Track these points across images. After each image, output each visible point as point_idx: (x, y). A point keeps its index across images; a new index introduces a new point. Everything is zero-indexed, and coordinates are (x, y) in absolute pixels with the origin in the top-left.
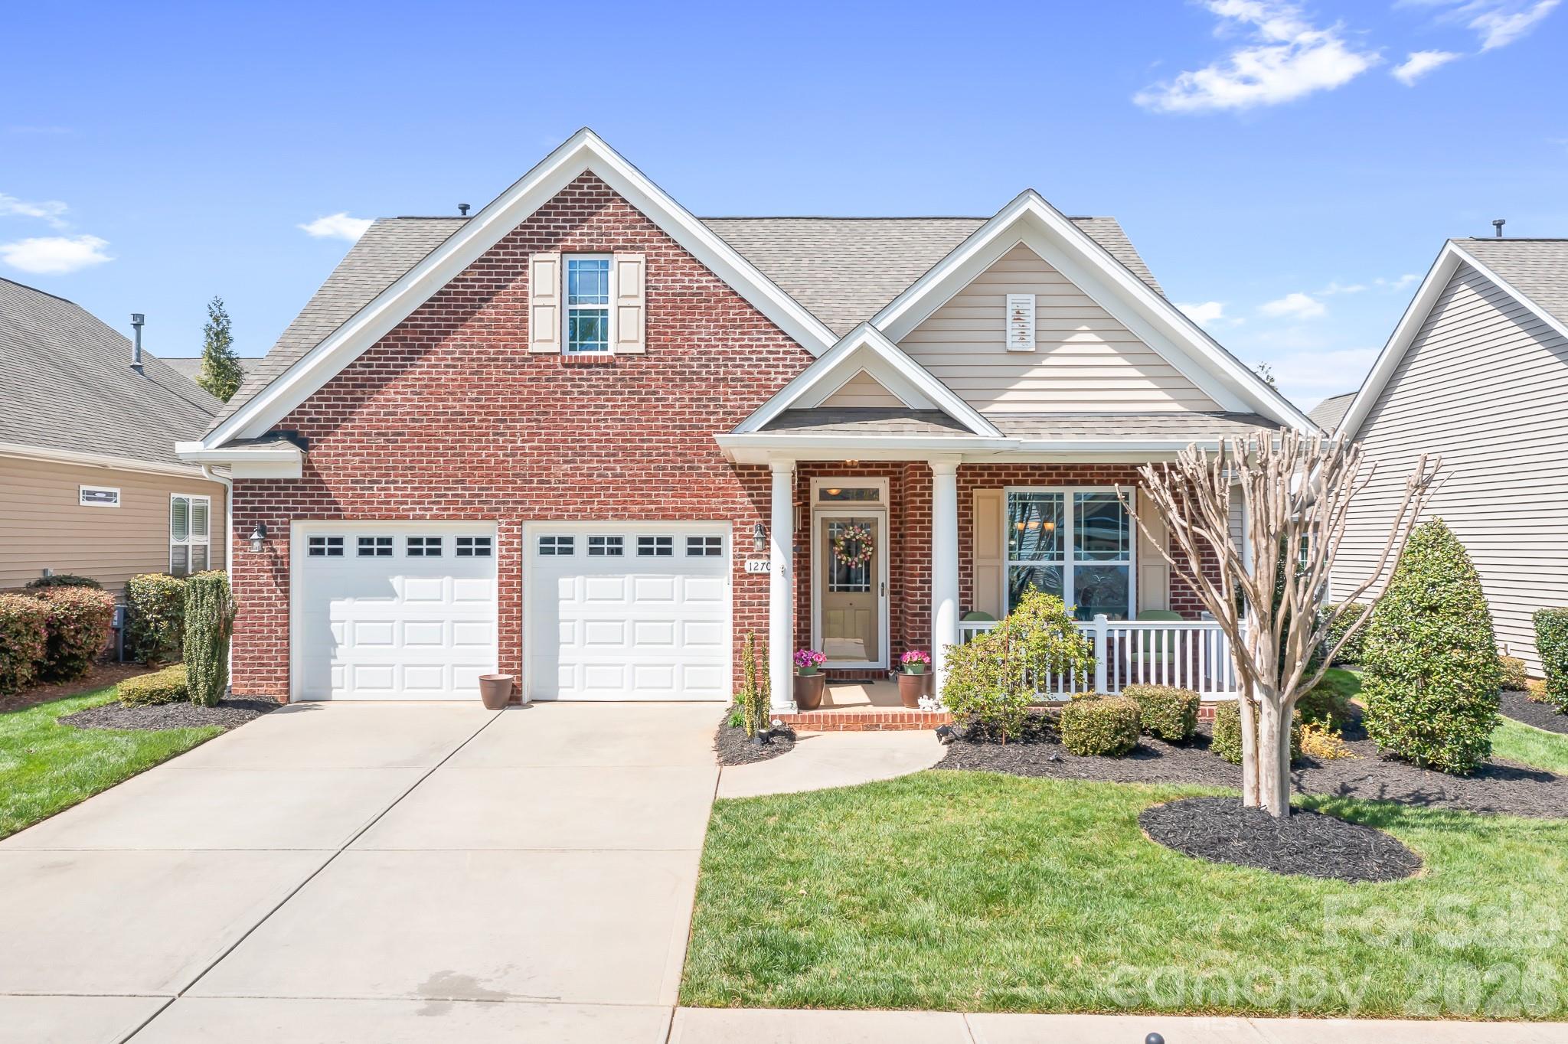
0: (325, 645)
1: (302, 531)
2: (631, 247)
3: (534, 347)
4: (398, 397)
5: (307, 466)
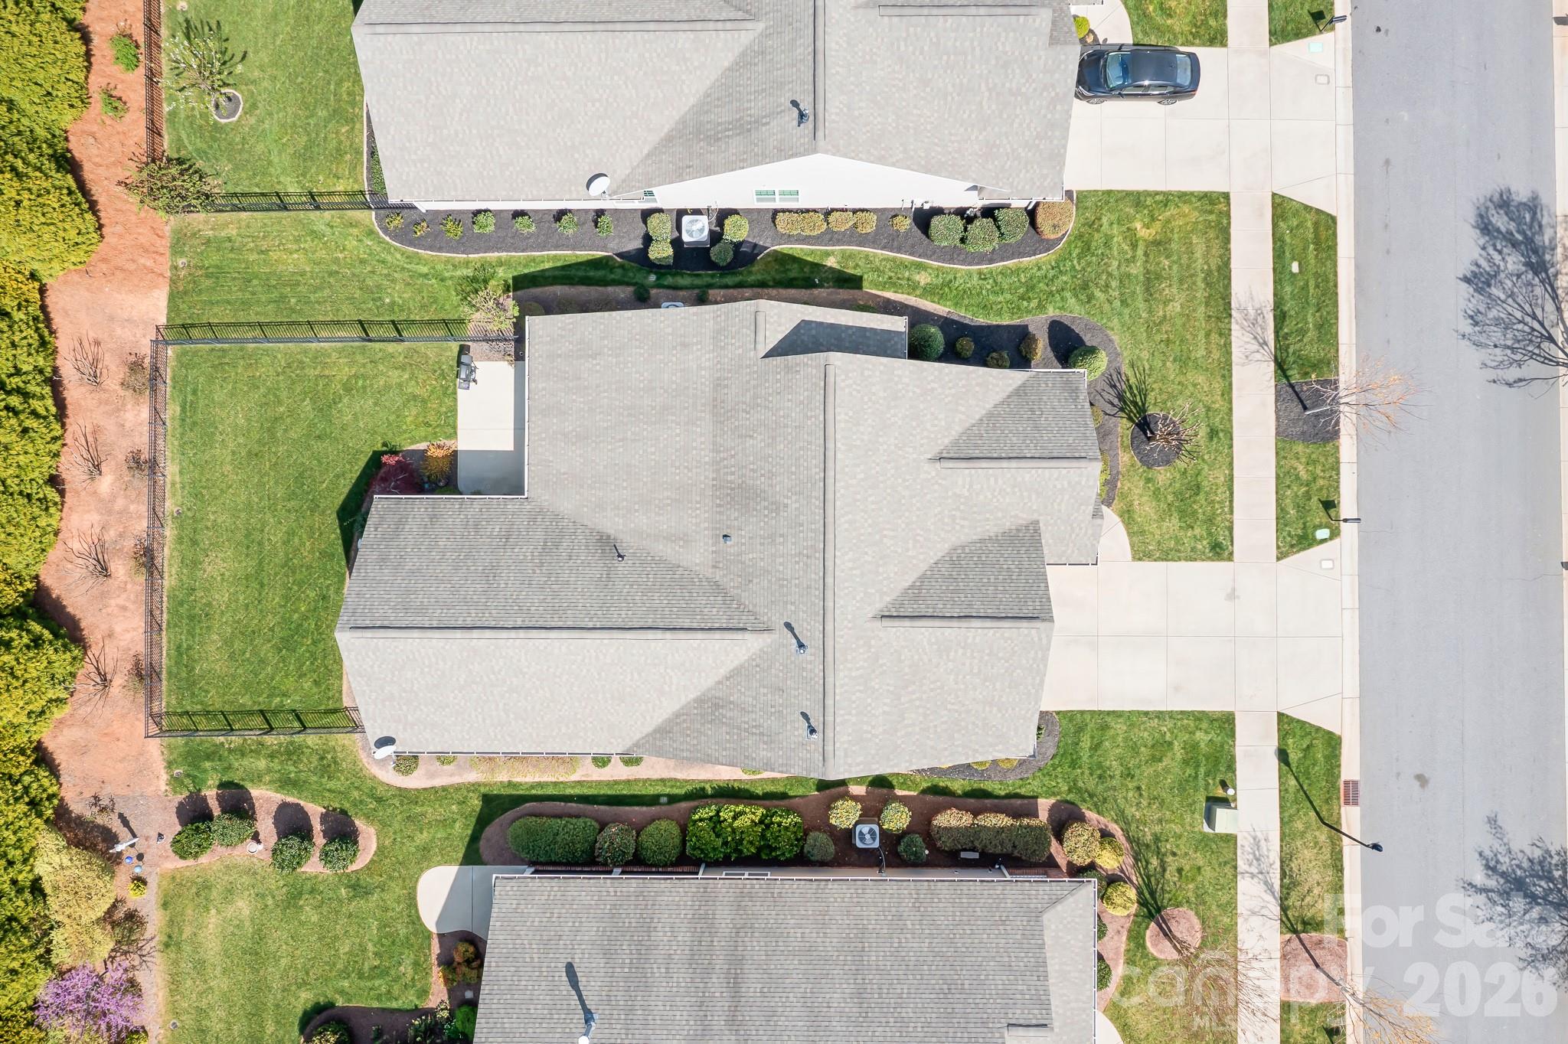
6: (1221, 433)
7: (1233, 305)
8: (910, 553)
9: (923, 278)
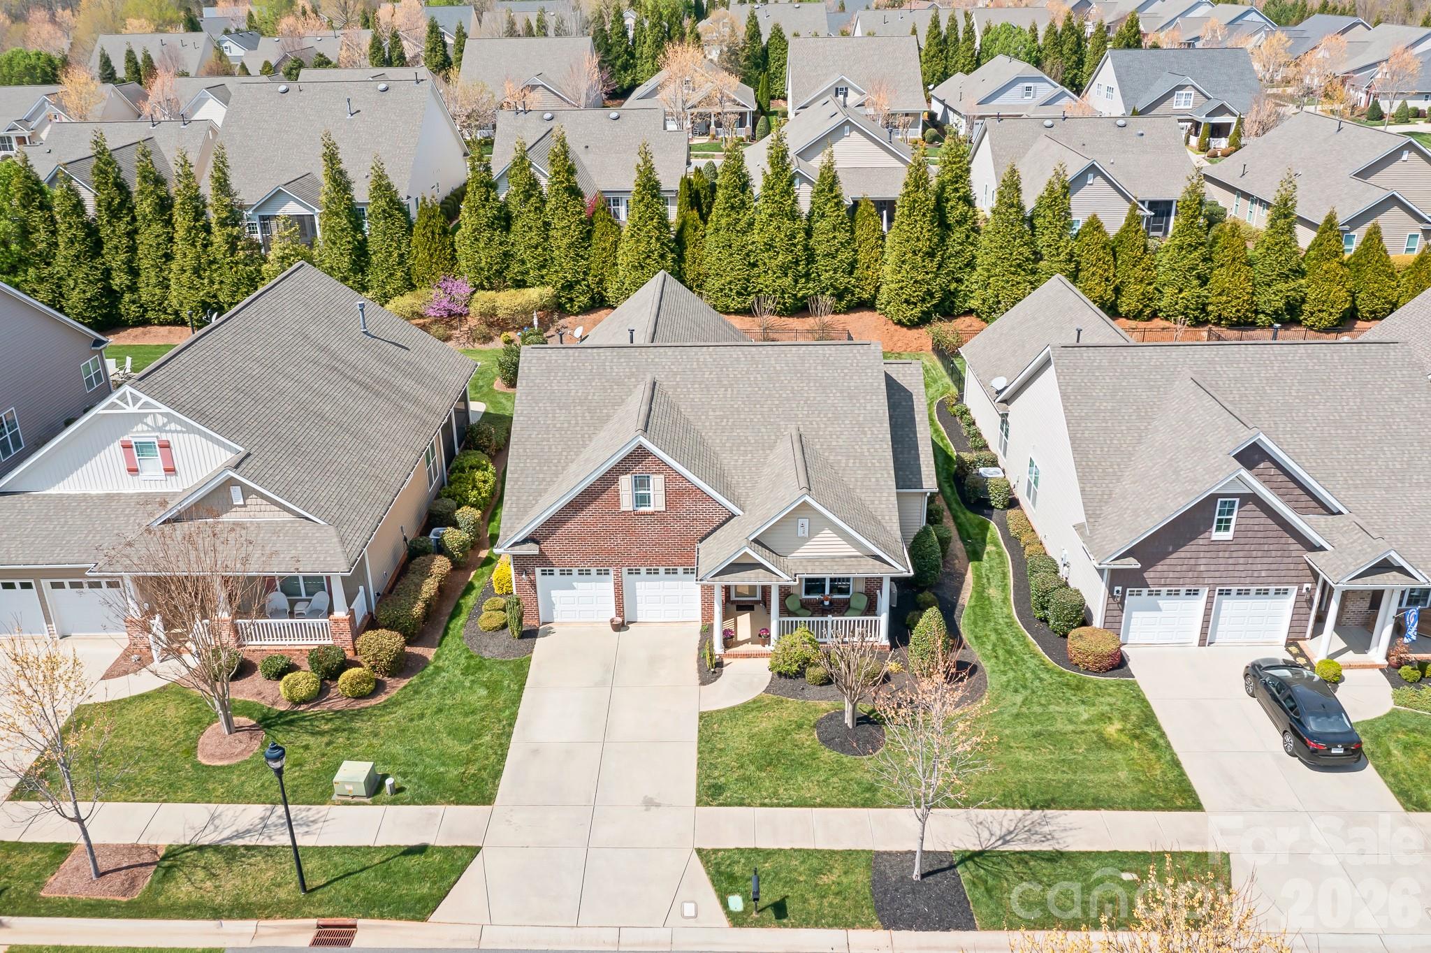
0: (551, 606)
1: (538, 570)
2: (659, 473)
3: (623, 509)
4: (572, 526)
5: (540, 550)
6: (869, 797)
7: (1049, 812)
8: (711, 413)
9: (993, 592)
